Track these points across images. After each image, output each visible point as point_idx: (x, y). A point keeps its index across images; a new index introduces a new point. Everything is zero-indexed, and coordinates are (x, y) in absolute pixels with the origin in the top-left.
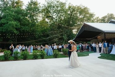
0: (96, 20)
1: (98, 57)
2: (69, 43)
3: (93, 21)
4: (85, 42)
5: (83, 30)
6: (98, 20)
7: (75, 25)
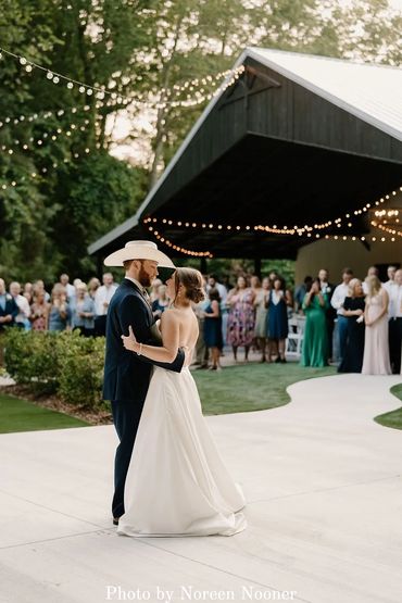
0: (359, 31)
1: (384, 420)
2: (117, 273)
3: (329, 33)
4: (236, 264)
5: (238, 132)
6: (385, 32)
7: (145, 58)
